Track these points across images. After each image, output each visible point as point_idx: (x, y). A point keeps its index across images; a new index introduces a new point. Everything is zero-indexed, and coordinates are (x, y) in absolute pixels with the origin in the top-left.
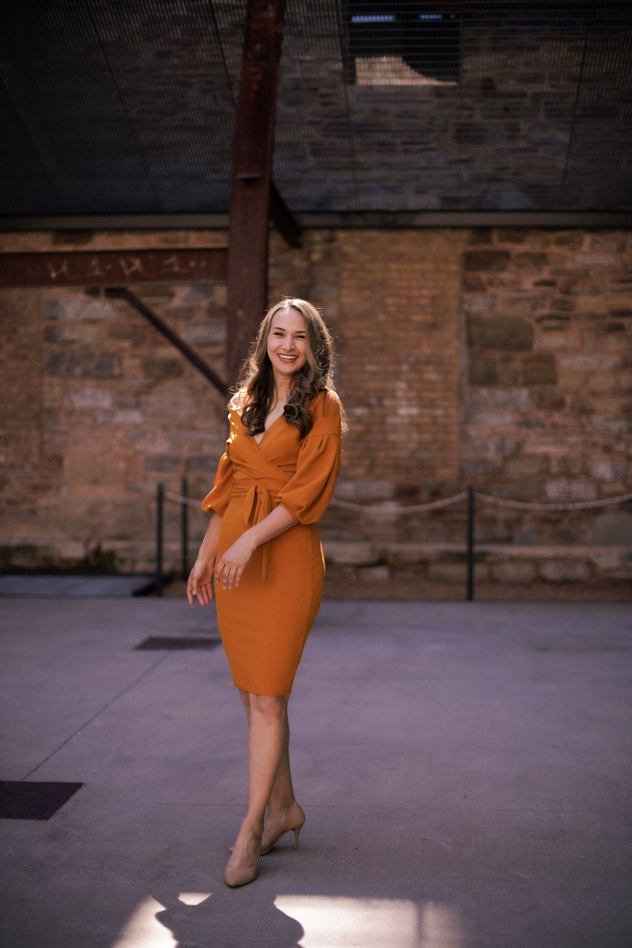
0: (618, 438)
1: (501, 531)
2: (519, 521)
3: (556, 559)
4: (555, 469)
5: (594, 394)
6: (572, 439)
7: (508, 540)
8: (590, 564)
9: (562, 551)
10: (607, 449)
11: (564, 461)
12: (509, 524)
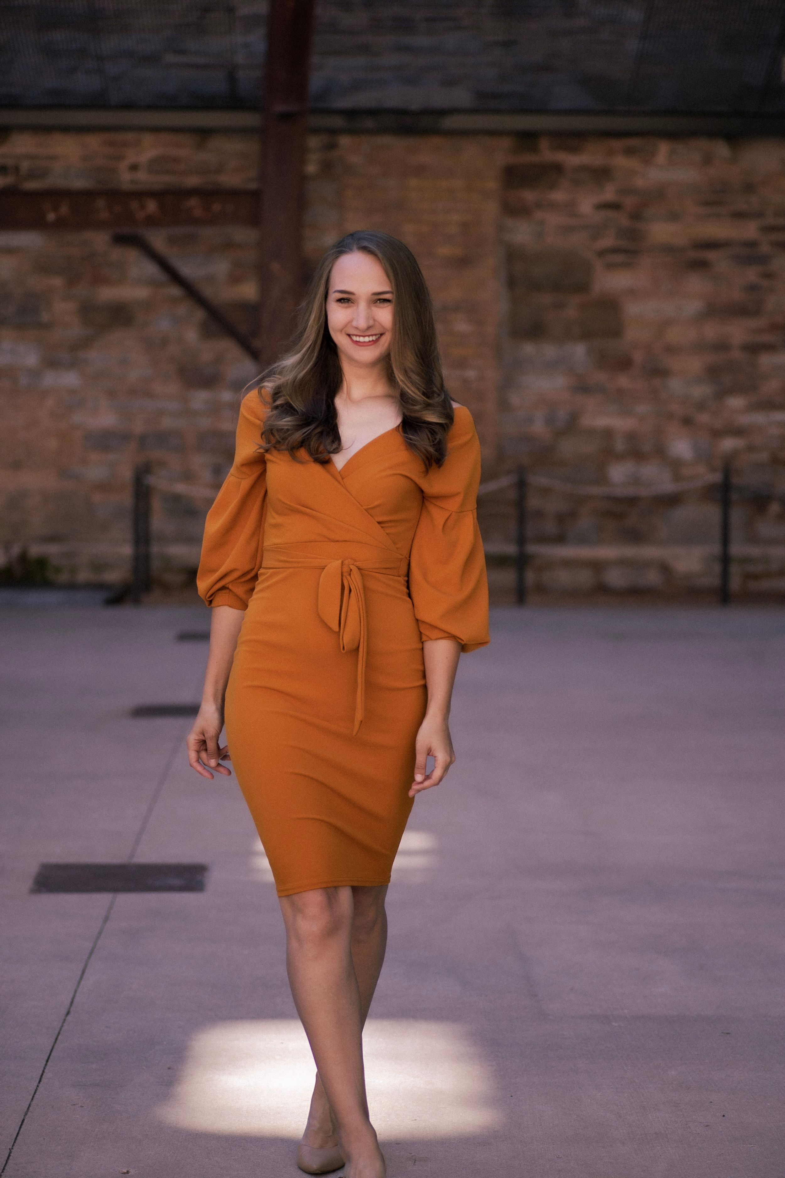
0: (701, 406)
1: (550, 527)
2: (573, 515)
3: (622, 563)
4: (620, 445)
5: (671, 350)
6: (642, 409)
7: (560, 539)
8: (665, 568)
9: (629, 551)
10: (687, 422)
11: (631, 437)
12: (562, 519)
